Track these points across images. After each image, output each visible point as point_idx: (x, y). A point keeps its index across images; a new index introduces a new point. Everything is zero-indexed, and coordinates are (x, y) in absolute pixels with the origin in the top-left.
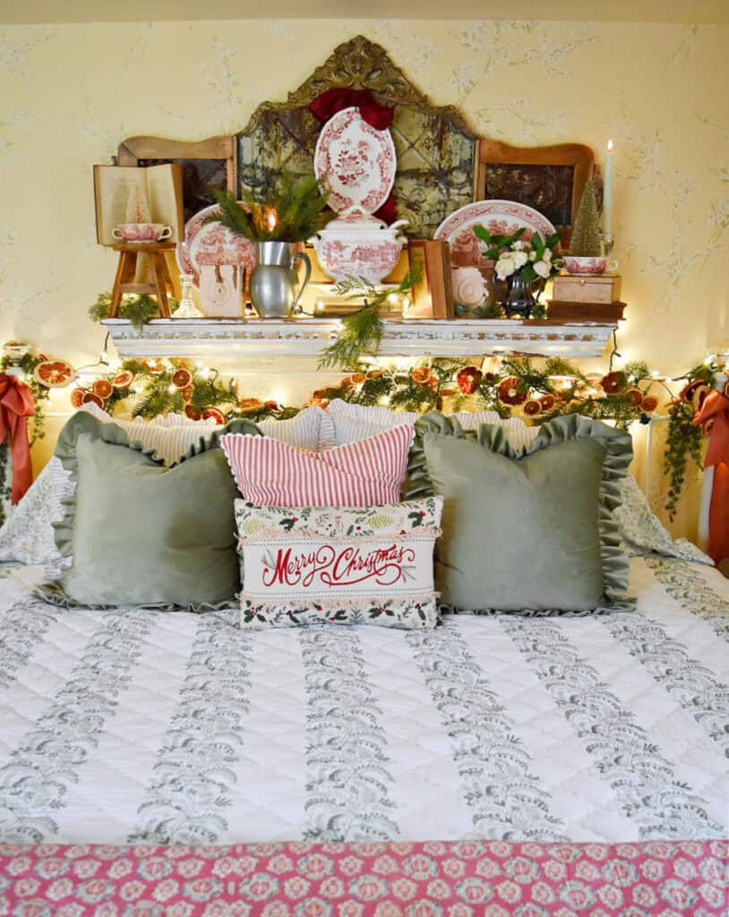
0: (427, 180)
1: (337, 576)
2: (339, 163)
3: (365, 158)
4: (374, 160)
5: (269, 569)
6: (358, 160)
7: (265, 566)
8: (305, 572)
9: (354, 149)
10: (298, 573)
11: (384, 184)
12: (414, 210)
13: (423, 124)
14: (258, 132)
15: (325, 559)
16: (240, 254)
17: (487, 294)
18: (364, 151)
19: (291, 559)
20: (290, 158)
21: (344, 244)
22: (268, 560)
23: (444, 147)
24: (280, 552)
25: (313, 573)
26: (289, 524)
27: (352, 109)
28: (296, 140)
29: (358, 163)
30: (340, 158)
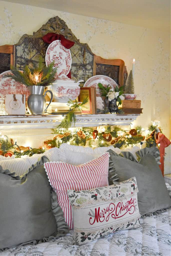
0: (79, 67)
1: (117, 214)
2: (53, 59)
3: (61, 58)
4: (64, 59)
5: (92, 217)
6: (59, 59)
7: (91, 217)
8: (106, 215)
9: (58, 55)
10: (104, 216)
11: (68, 67)
12: (76, 77)
13: (78, 49)
14: (23, 45)
15: (112, 208)
16: (17, 90)
17: (103, 106)
18: (61, 56)
19: (100, 211)
20: (34, 55)
21: (64, 88)
22: (91, 214)
23: (85, 57)
24: (96, 209)
25: (109, 215)
26: (95, 197)
27: (58, 41)
28: (37, 50)
29: (59, 60)
30: (53, 57)
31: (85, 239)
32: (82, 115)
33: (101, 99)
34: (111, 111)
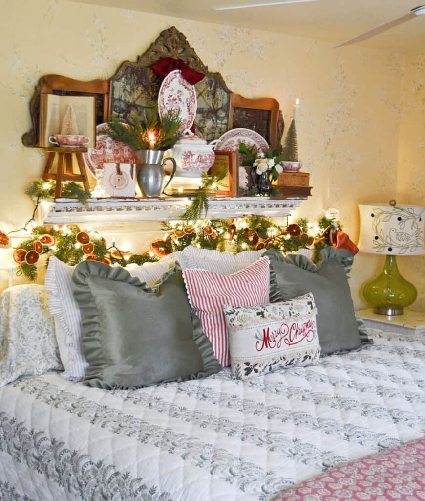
0: (207, 115)
1: (292, 339)
2: (168, 102)
3: (180, 100)
4: (185, 102)
5: (260, 341)
6: (177, 101)
7: (258, 340)
8: (277, 339)
9: (175, 94)
10: (274, 341)
11: (190, 116)
12: (201, 132)
13: (207, 84)
14: (123, 79)
15: (285, 331)
16: (115, 156)
17: (247, 182)
18: (180, 96)
19: (270, 334)
20: (140, 96)
21: (193, 153)
22: (259, 336)
23: (216, 97)
24: (264, 331)
25: (281, 340)
26: (261, 314)
27: (178, 71)
28: (144, 86)
29: (177, 103)
30: (168, 99)
31: (251, 371)
32: (218, 199)
33: (245, 171)
34: (261, 192)
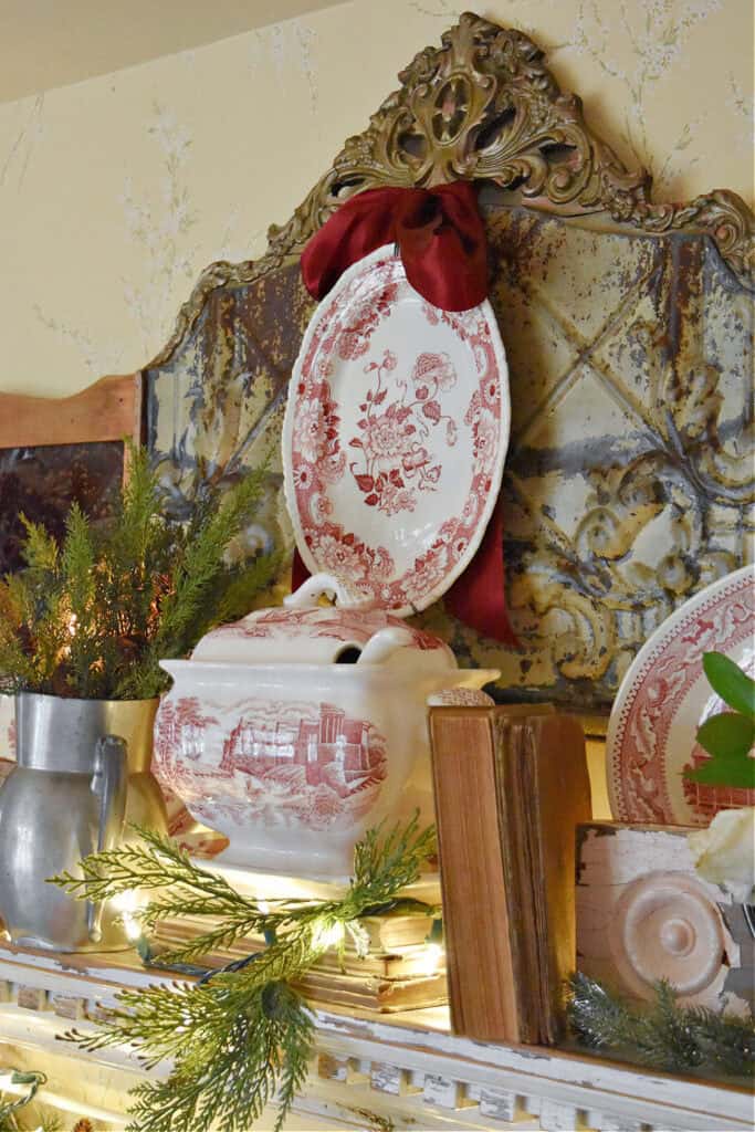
2: (359, 433)
3: (432, 411)
4: (460, 423)
6: (411, 420)
9: (403, 384)
11: (474, 496)
13: (624, 278)
14: (191, 356)
18: (432, 388)
29: (411, 429)
30: (364, 416)
